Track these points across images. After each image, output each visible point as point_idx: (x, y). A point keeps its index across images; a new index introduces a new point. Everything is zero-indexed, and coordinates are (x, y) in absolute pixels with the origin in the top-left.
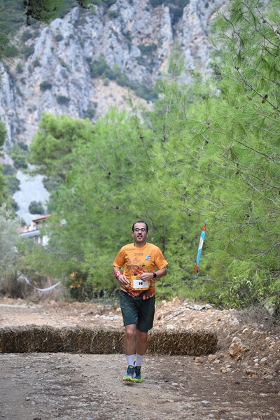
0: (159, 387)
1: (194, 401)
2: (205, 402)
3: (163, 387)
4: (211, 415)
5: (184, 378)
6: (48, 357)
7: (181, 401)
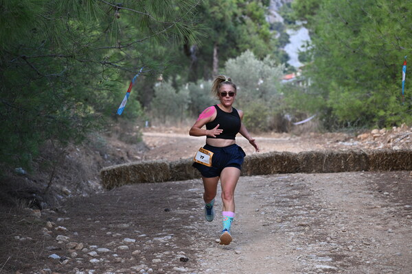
0: (372, 196)
1: (398, 206)
2: (407, 206)
3: (375, 196)
4: (409, 216)
5: (396, 189)
6: (287, 177)
7: (387, 206)
